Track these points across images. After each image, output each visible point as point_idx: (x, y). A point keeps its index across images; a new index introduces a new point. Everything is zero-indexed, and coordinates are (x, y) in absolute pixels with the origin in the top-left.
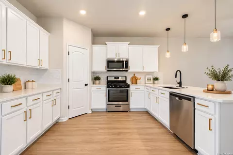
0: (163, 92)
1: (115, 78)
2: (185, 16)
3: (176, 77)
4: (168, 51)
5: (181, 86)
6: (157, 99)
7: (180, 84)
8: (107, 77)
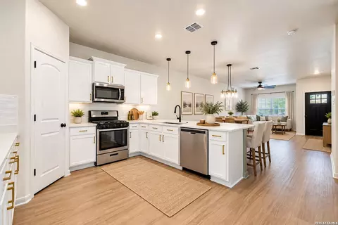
0: (171, 128)
1: (102, 114)
2: (188, 52)
3: (175, 112)
4: (169, 83)
5: (180, 121)
6: (162, 138)
7: (180, 119)
8: (90, 112)
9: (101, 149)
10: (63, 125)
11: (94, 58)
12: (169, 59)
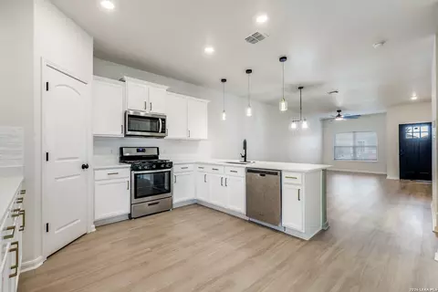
1: (138, 151)
2: (249, 71)
4: (224, 111)
5: (245, 160)
6: (224, 180)
7: (245, 157)
8: (121, 149)
9: (136, 197)
10: (85, 167)
11: (125, 78)
12: (224, 80)
